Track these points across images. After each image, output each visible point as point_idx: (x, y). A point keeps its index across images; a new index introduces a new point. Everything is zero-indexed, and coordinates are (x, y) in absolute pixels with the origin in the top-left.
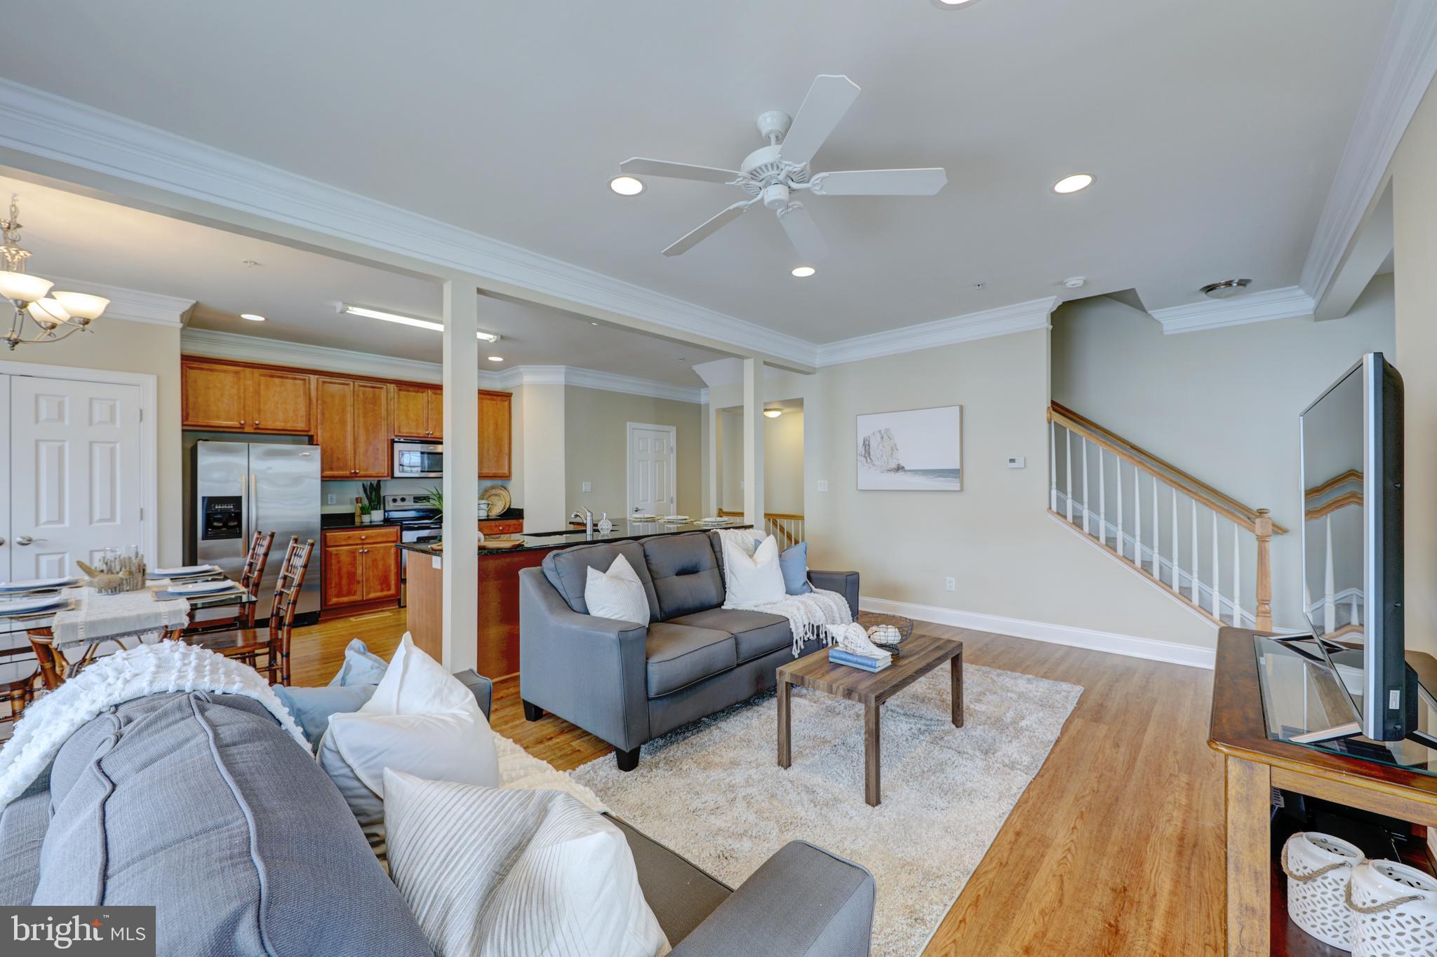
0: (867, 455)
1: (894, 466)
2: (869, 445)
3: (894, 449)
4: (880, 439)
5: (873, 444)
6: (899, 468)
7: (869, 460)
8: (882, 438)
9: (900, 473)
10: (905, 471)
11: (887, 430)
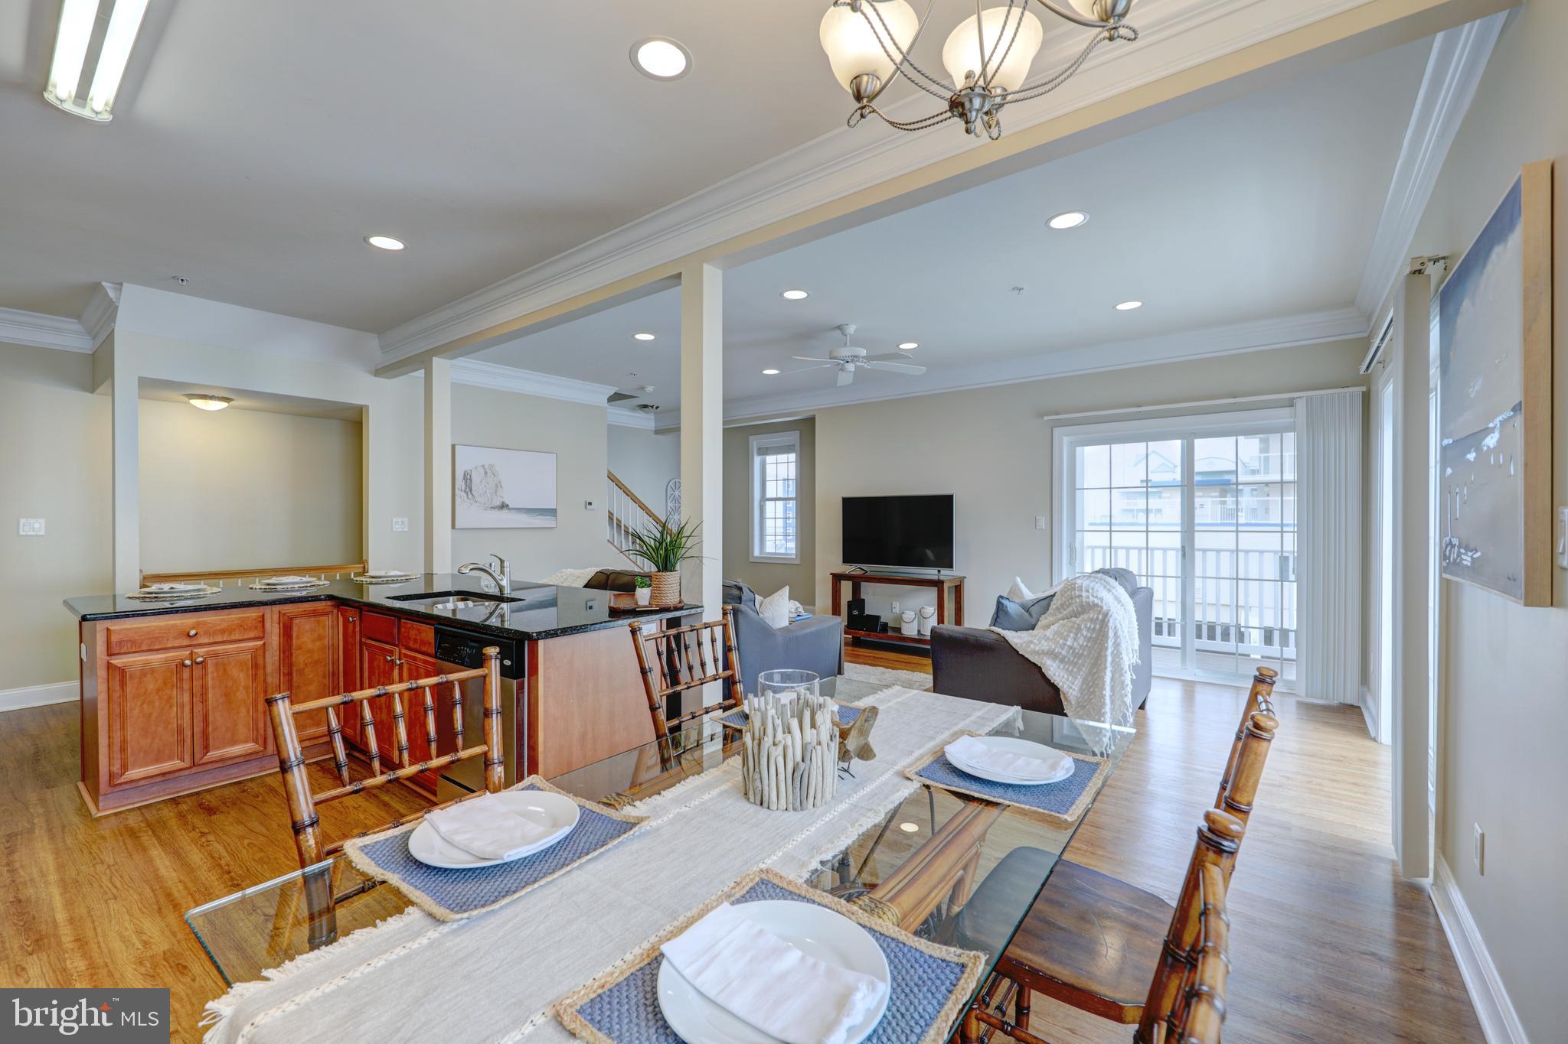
0: (468, 489)
1: (498, 503)
2: (470, 480)
3: (498, 486)
4: (483, 475)
5: (476, 479)
6: (503, 506)
7: (470, 496)
8: (486, 473)
9: (505, 511)
10: (509, 509)
11: (491, 466)
